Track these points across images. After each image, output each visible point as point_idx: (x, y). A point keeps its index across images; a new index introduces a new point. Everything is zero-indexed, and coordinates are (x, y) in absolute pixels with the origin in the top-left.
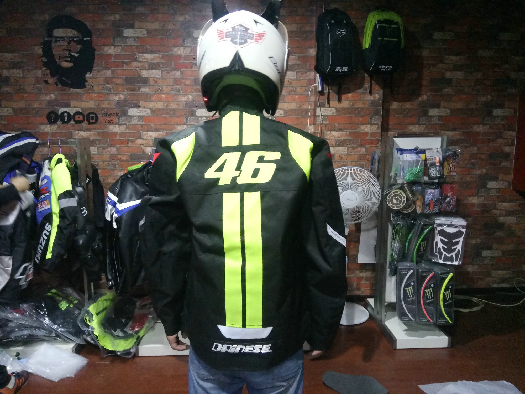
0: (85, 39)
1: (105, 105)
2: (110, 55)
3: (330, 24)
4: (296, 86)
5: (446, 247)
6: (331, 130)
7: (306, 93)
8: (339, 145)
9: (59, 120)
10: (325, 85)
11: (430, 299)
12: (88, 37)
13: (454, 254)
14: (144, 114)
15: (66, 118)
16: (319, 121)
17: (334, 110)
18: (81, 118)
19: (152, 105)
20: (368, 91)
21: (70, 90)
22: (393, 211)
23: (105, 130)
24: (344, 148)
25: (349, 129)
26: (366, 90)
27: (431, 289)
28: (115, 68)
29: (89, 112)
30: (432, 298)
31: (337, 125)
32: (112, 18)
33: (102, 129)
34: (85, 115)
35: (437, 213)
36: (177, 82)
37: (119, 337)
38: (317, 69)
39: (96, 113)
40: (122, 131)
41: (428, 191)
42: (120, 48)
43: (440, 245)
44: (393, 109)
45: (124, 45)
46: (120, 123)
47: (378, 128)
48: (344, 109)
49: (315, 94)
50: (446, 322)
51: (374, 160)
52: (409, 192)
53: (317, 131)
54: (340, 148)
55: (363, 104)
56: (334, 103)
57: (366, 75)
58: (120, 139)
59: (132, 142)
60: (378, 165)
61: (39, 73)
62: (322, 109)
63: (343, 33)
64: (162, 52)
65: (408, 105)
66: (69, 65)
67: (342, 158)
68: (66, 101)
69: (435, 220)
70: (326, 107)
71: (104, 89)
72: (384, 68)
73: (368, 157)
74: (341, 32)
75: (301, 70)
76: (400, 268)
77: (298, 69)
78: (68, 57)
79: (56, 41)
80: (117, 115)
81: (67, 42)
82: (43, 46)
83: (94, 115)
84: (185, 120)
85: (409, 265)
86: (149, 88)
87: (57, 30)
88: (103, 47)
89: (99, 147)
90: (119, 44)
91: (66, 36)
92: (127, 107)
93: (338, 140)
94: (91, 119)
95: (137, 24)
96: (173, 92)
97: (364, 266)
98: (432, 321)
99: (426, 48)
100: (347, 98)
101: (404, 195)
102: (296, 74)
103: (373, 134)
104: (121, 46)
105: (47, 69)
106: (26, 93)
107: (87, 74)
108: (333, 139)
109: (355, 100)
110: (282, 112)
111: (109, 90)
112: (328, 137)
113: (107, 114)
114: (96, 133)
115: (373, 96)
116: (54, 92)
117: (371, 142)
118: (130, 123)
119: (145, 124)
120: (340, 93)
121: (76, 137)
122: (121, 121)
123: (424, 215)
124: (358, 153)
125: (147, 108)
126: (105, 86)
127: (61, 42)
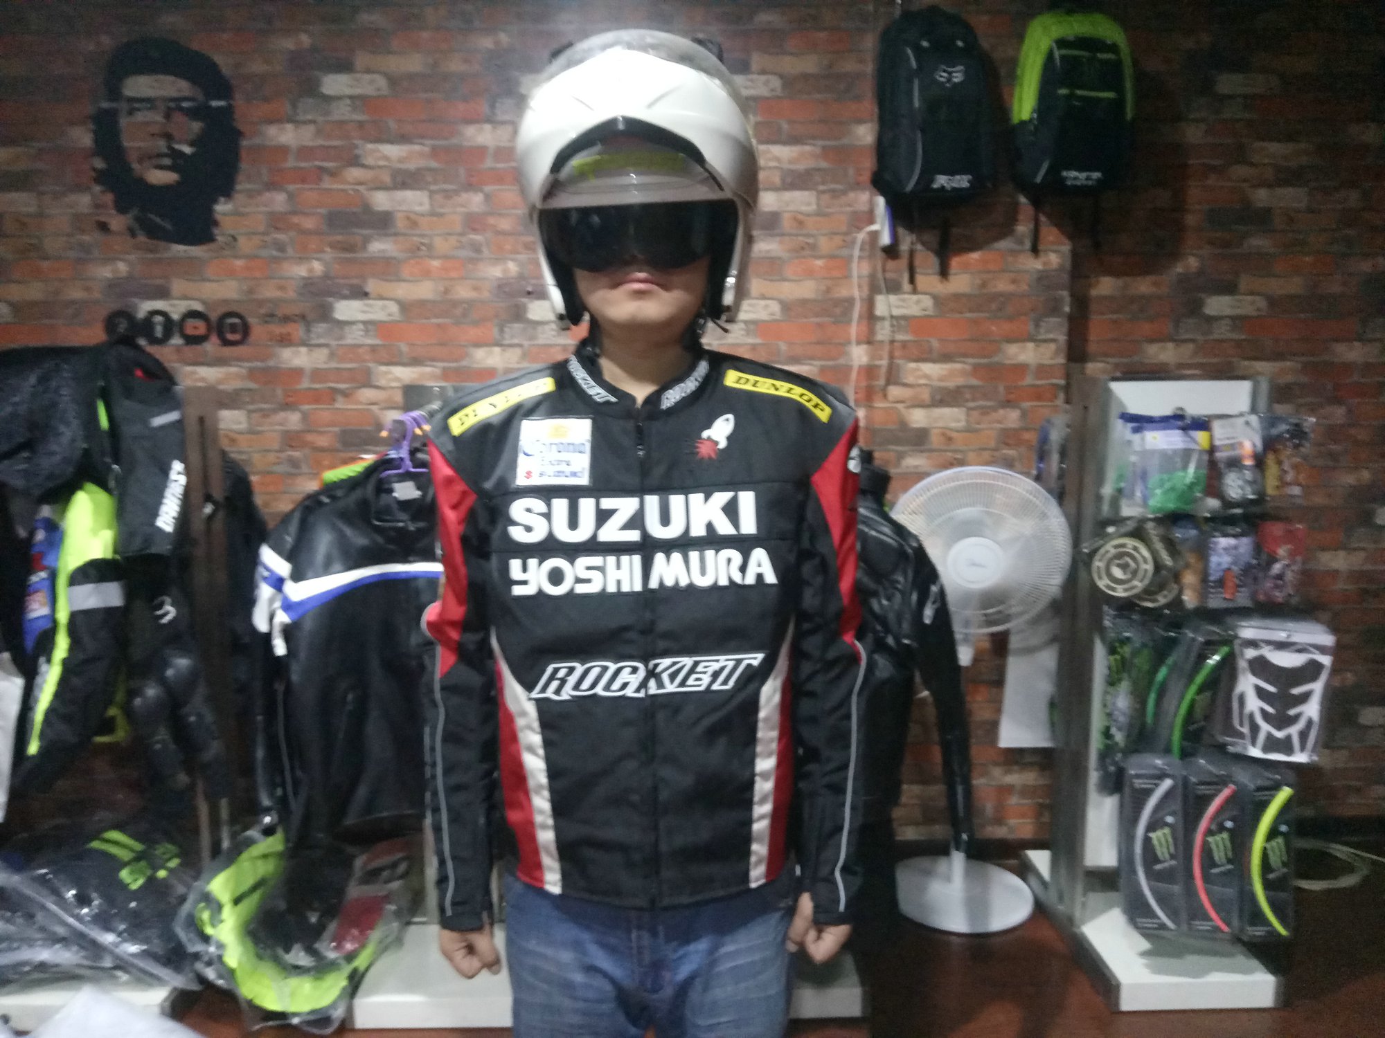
0: (215, 103)
1: (269, 292)
2: (283, 150)
3: (918, 50)
4: (815, 232)
5: (1270, 710)
6: (918, 360)
7: (845, 252)
8: (941, 403)
10: (901, 231)
11: (1222, 865)
12: (219, 98)
13: (1294, 731)
14: (380, 316)
15: (159, 331)
16: (883, 332)
17: (927, 302)
18: (201, 331)
19: (405, 291)
20: (1028, 245)
22: (1110, 600)
23: (271, 363)
24: (955, 410)
25: (972, 356)
26: (1021, 242)
27: (1225, 835)
28: (299, 186)
29: (222, 311)
30: (1229, 861)
31: (935, 344)
32: (289, 44)
33: (262, 361)
34: (214, 319)
35: (1248, 608)
36: (473, 222)
37: (297, 970)
38: (880, 183)
39: (244, 314)
40: (317, 366)
41: (1216, 543)
42: (312, 128)
43: (1254, 704)
44: (1101, 298)
45: (324, 119)
46: (312, 342)
47: (1057, 353)
48: (957, 297)
49: (871, 256)
50: (1268, 932)
51: (1046, 447)
52: (1159, 546)
53: (878, 363)
54: (946, 411)
55: (1014, 281)
56: (928, 280)
57: (1023, 199)
58: (311, 389)
59: (346, 394)
60: (1061, 462)
61: (83, 201)
62: (893, 298)
63: (956, 77)
64: (432, 138)
65: (1143, 286)
66: (170, 177)
67: (950, 439)
68: (159, 282)
69: (1237, 626)
70: (905, 293)
71: (264, 245)
72: (1076, 178)
73: (1027, 436)
74: (950, 73)
75: (833, 186)
76: (1133, 772)
77: (823, 183)
78: (166, 155)
79: (131, 112)
80: (303, 318)
81: (162, 115)
82: (96, 124)
83: (236, 320)
84: (495, 331)
85: (1159, 762)
86: (395, 242)
87: (135, 78)
88: (262, 126)
89: (254, 411)
90: (309, 117)
91: (160, 98)
92: (331, 297)
93: (940, 387)
94: (231, 333)
95: (361, 59)
96: (464, 253)
97: (1015, 757)
98: (1226, 929)
99: (1196, 121)
100: (966, 268)
101: (1145, 553)
102: (817, 197)
103: (1042, 370)
104: (314, 122)
105: (108, 192)
106: (46, 258)
107: (215, 201)
108: (924, 385)
109: (989, 272)
110: (775, 307)
111: (281, 248)
112: (910, 379)
113: (272, 315)
114: (244, 371)
115: (1043, 258)
116: (127, 256)
117: (1038, 394)
118: (340, 342)
119: (381, 345)
120: (945, 251)
121: (189, 383)
122: (314, 335)
123: (1205, 615)
124: (995, 426)
125: (389, 299)
126: (269, 238)
127: (144, 113)
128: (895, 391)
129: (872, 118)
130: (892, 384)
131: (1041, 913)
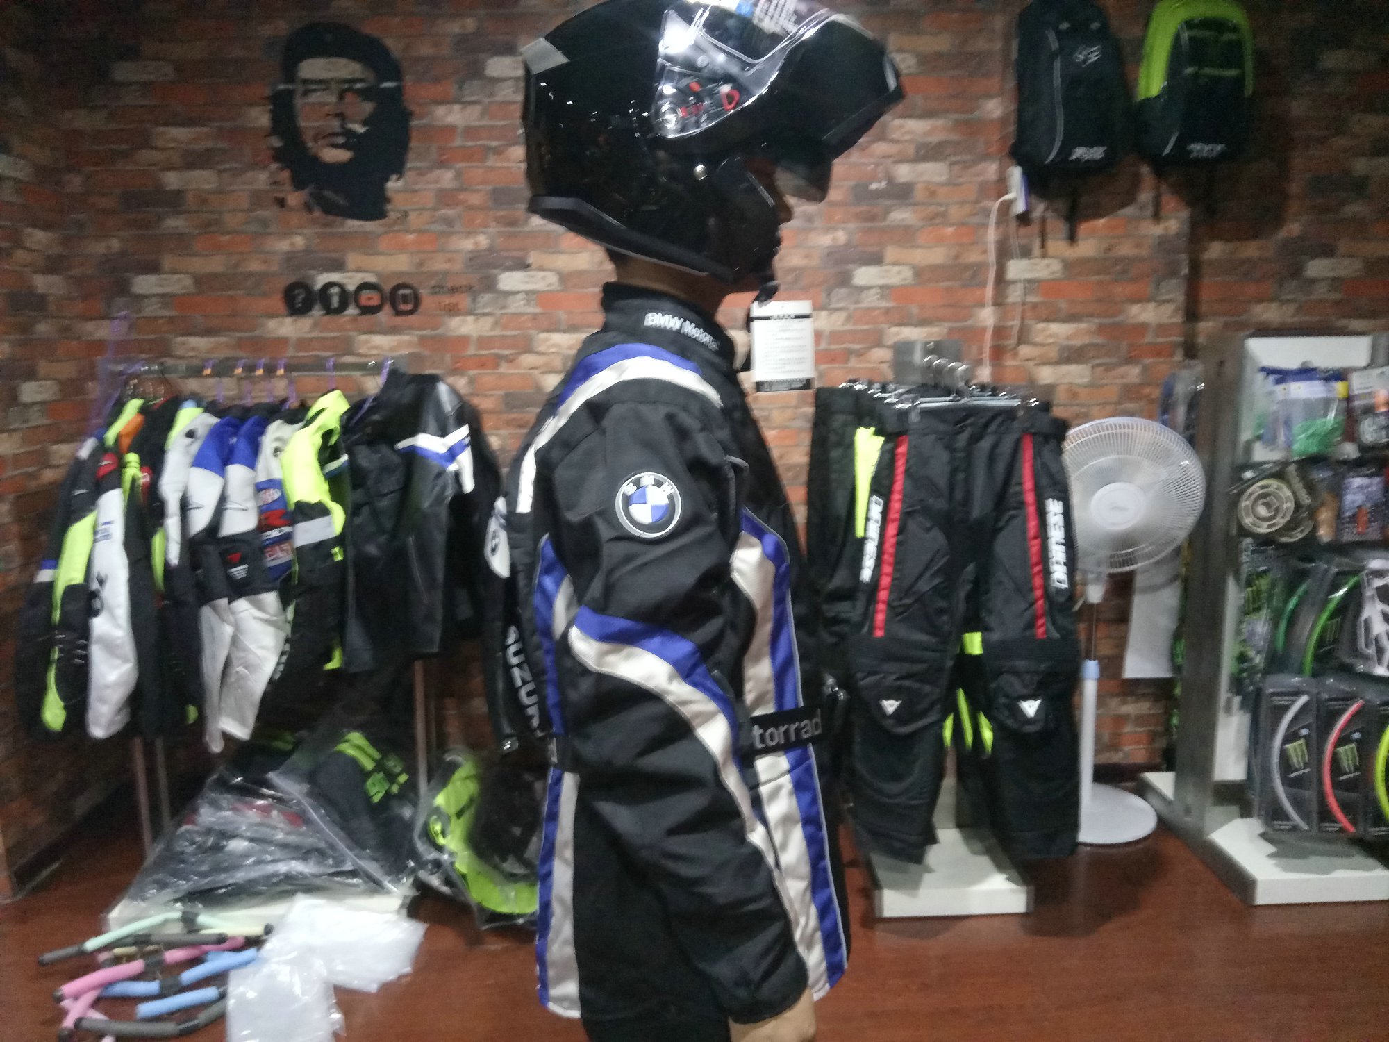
0: (384, 85)
1: (439, 264)
2: (450, 130)
3: (1059, 32)
4: (946, 201)
6: (1048, 320)
7: (976, 220)
8: (1068, 360)
9: (317, 306)
10: (1035, 200)
11: (1351, 773)
12: (392, 81)
14: (541, 286)
15: (335, 302)
16: (1015, 295)
17: (1056, 265)
18: (375, 301)
19: (562, 262)
20: (1149, 211)
22: (1253, 536)
23: (439, 331)
24: (1081, 367)
25: (1098, 316)
26: (1143, 209)
27: (1353, 746)
28: (467, 164)
29: (395, 282)
30: (1356, 769)
31: (1063, 305)
32: (454, 28)
33: (433, 329)
34: (387, 290)
35: (1378, 542)
37: (514, 877)
38: (1020, 153)
39: (415, 285)
40: (481, 334)
41: (1350, 483)
42: (478, 108)
43: (1379, 627)
44: (1212, 261)
45: (489, 100)
46: (478, 311)
47: (1176, 311)
48: (1084, 261)
49: (1000, 224)
51: (1171, 400)
52: (1299, 486)
53: (1008, 324)
54: (1073, 368)
55: (1138, 246)
56: (1057, 245)
57: (1145, 170)
58: (477, 355)
59: (510, 360)
60: (1189, 413)
61: (261, 179)
62: (1024, 262)
63: (1094, 56)
65: (1251, 250)
67: (1075, 395)
68: (335, 255)
69: (1365, 558)
70: (1035, 258)
71: (434, 220)
72: (1201, 151)
73: (1147, 390)
74: (1088, 53)
75: (963, 158)
76: (1270, 690)
77: (954, 155)
78: (340, 134)
79: (306, 93)
80: (470, 288)
81: (335, 96)
82: (273, 105)
85: (1294, 680)
87: (310, 61)
88: (431, 107)
90: (474, 98)
91: (333, 79)
92: (495, 269)
93: (1069, 348)
94: (403, 303)
97: (1134, 688)
98: (1352, 830)
99: (1301, 95)
100: (1092, 233)
101: (1289, 494)
102: (948, 168)
103: (1162, 329)
104: (479, 102)
106: (228, 233)
107: (387, 180)
108: (1053, 344)
109: (1114, 237)
110: (907, 272)
111: (449, 222)
112: (1039, 339)
113: (443, 287)
114: (416, 339)
115: (1162, 226)
116: (304, 231)
117: (1157, 351)
118: (503, 311)
119: (542, 314)
120: (1073, 217)
121: (362, 351)
122: (480, 305)
123: (1338, 548)
124: (1117, 381)
125: (549, 270)
126: (438, 213)
127: (319, 93)
128: (1025, 350)
129: (1001, 93)
130: (1024, 343)
131: (1164, 827)
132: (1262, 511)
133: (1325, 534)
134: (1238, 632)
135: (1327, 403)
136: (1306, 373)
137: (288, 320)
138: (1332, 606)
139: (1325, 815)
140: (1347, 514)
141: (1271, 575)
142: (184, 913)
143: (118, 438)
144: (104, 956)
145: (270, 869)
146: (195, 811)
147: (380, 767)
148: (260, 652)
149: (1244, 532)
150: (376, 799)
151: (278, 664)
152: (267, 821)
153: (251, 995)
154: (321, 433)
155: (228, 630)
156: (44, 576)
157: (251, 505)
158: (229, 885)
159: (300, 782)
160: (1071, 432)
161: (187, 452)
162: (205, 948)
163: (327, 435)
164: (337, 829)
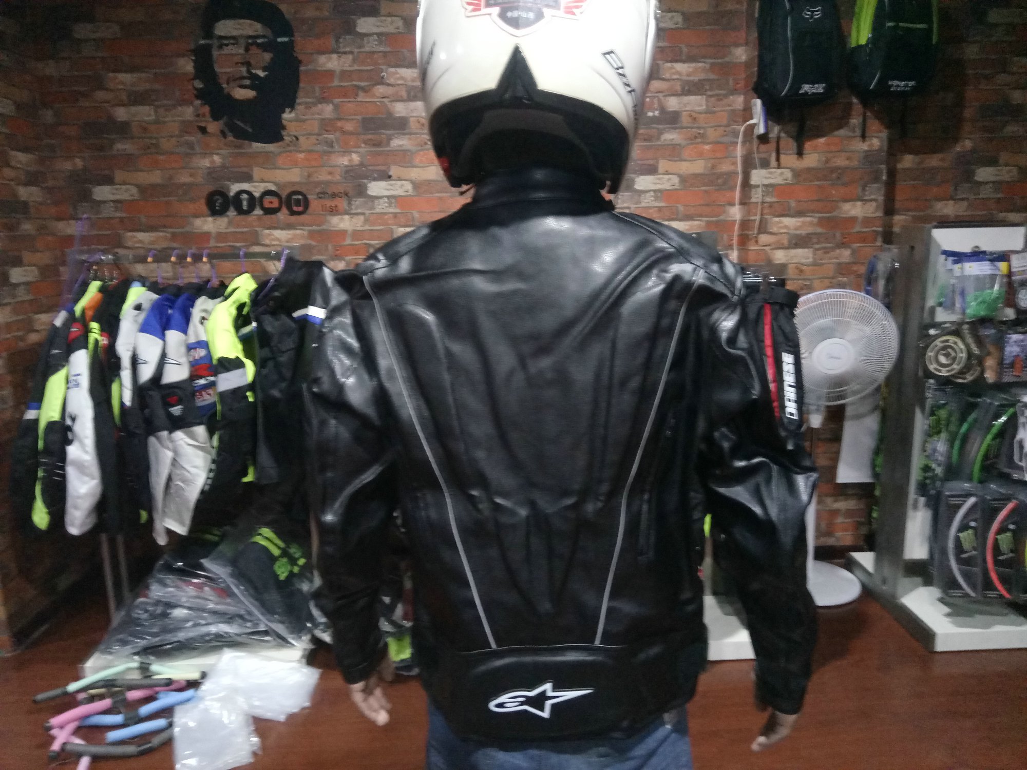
0: (279, 40)
1: (323, 176)
2: (330, 73)
4: (705, 125)
6: (780, 216)
7: (726, 139)
8: (796, 246)
9: (232, 209)
10: (770, 123)
11: (1006, 554)
12: (284, 35)
14: (399, 192)
15: (245, 203)
16: (757, 196)
17: (788, 174)
18: (276, 204)
19: (416, 174)
20: (858, 132)
21: (250, 146)
22: (935, 378)
23: (324, 227)
24: (806, 250)
25: (818, 212)
26: (854, 131)
27: (1009, 534)
28: (342, 100)
29: (289, 190)
30: (1011, 552)
31: (793, 204)
33: (319, 225)
34: (284, 196)
38: (762, 89)
39: (305, 192)
40: (355, 229)
41: (1010, 338)
42: (350, 57)
44: (905, 170)
45: (359, 50)
46: (353, 212)
47: (877, 207)
48: (809, 170)
49: (745, 142)
51: (874, 275)
52: (970, 340)
53: (752, 218)
54: (800, 252)
55: (847, 159)
56: (789, 159)
57: (855, 100)
58: (353, 245)
61: (188, 112)
62: (763, 172)
63: (817, 14)
65: (934, 161)
66: (250, 94)
67: (801, 271)
68: (245, 170)
69: (1020, 394)
70: (774, 168)
71: (318, 143)
72: (898, 86)
73: (855, 268)
74: (813, 12)
75: (717, 92)
76: (947, 493)
77: (711, 90)
79: (221, 47)
80: (346, 194)
81: (243, 48)
82: (195, 55)
83: (300, 197)
85: (966, 486)
86: (410, 139)
87: (222, 22)
88: (315, 56)
90: (348, 49)
91: (242, 36)
92: (365, 179)
93: (797, 236)
94: (296, 206)
97: (844, 490)
98: (1007, 596)
99: (973, 42)
100: (816, 148)
101: (962, 346)
102: (706, 100)
103: (867, 221)
104: (351, 52)
105: (205, 104)
106: (163, 153)
107: (284, 112)
108: (785, 233)
109: (831, 152)
110: (675, 180)
111: (330, 144)
112: (775, 229)
113: (324, 193)
114: (306, 233)
115: (867, 143)
116: (220, 151)
117: (862, 237)
118: (372, 211)
119: (400, 212)
120: (801, 137)
121: (267, 242)
122: (353, 207)
123: (1000, 387)
124: (834, 261)
125: (405, 180)
126: (320, 138)
127: (230, 47)
128: (764, 238)
129: (747, 44)
130: (762, 233)
131: (867, 593)
132: (943, 359)
133: (990, 376)
134: (924, 450)
135: (993, 277)
136: (977, 255)
137: (210, 219)
138: (994, 430)
139: (988, 585)
140: (1007, 362)
141: (948, 407)
142: (142, 663)
143: (84, 311)
144: (82, 696)
145: (204, 630)
146: (147, 587)
147: (285, 553)
148: (192, 470)
149: (929, 375)
150: (282, 577)
151: (208, 478)
152: (202, 595)
153: (192, 724)
154: (237, 304)
155: (170, 454)
156: (31, 415)
157: (184, 360)
158: (173, 643)
159: (225, 566)
160: (801, 300)
161: (136, 321)
162: (157, 689)
163: (241, 307)
164: (252, 600)
